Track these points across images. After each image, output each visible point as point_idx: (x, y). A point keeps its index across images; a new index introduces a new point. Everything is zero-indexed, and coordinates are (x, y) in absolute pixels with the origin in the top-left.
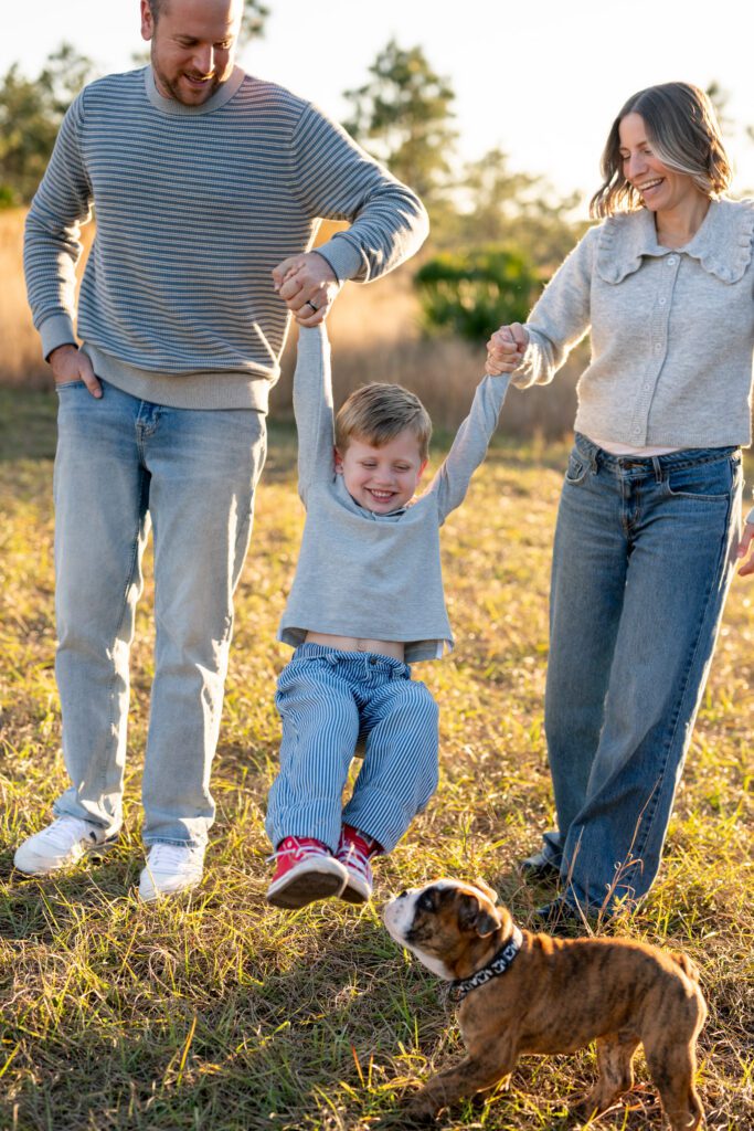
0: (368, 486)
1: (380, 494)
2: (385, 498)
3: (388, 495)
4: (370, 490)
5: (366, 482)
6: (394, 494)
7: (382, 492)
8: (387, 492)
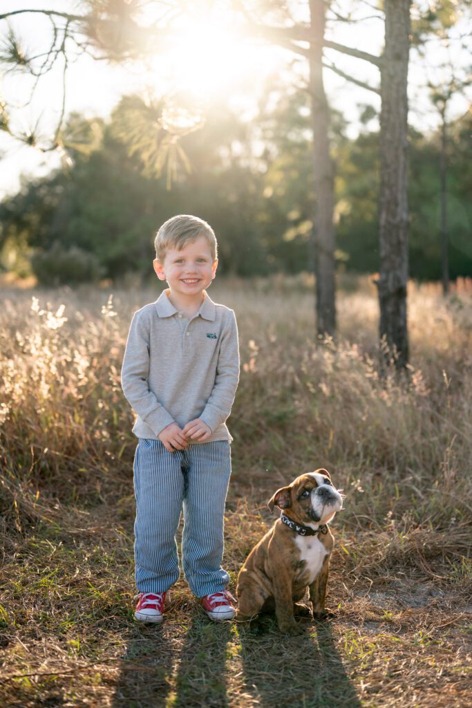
0: (182, 277)
1: (190, 281)
2: (193, 283)
3: (195, 281)
4: (182, 280)
5: (180, 275)
6: (199, 280)
7: (191, 279)
8: (194, 279)
